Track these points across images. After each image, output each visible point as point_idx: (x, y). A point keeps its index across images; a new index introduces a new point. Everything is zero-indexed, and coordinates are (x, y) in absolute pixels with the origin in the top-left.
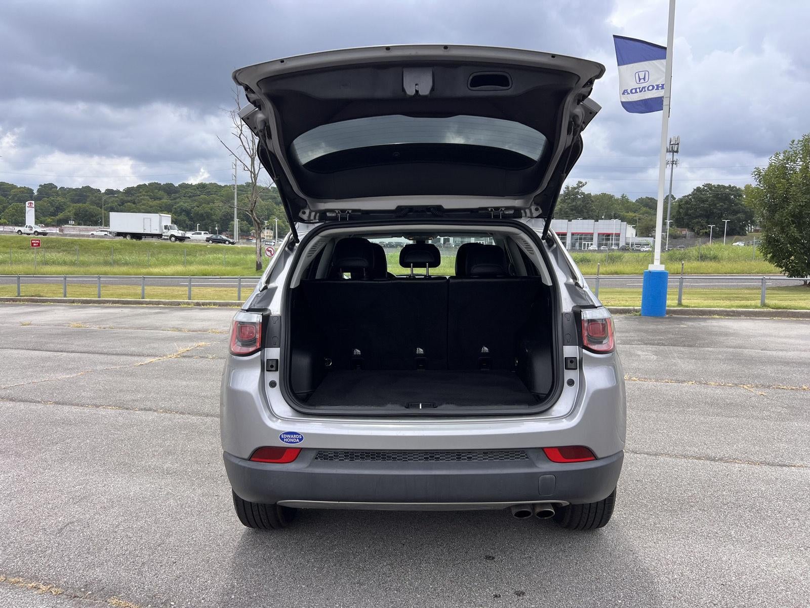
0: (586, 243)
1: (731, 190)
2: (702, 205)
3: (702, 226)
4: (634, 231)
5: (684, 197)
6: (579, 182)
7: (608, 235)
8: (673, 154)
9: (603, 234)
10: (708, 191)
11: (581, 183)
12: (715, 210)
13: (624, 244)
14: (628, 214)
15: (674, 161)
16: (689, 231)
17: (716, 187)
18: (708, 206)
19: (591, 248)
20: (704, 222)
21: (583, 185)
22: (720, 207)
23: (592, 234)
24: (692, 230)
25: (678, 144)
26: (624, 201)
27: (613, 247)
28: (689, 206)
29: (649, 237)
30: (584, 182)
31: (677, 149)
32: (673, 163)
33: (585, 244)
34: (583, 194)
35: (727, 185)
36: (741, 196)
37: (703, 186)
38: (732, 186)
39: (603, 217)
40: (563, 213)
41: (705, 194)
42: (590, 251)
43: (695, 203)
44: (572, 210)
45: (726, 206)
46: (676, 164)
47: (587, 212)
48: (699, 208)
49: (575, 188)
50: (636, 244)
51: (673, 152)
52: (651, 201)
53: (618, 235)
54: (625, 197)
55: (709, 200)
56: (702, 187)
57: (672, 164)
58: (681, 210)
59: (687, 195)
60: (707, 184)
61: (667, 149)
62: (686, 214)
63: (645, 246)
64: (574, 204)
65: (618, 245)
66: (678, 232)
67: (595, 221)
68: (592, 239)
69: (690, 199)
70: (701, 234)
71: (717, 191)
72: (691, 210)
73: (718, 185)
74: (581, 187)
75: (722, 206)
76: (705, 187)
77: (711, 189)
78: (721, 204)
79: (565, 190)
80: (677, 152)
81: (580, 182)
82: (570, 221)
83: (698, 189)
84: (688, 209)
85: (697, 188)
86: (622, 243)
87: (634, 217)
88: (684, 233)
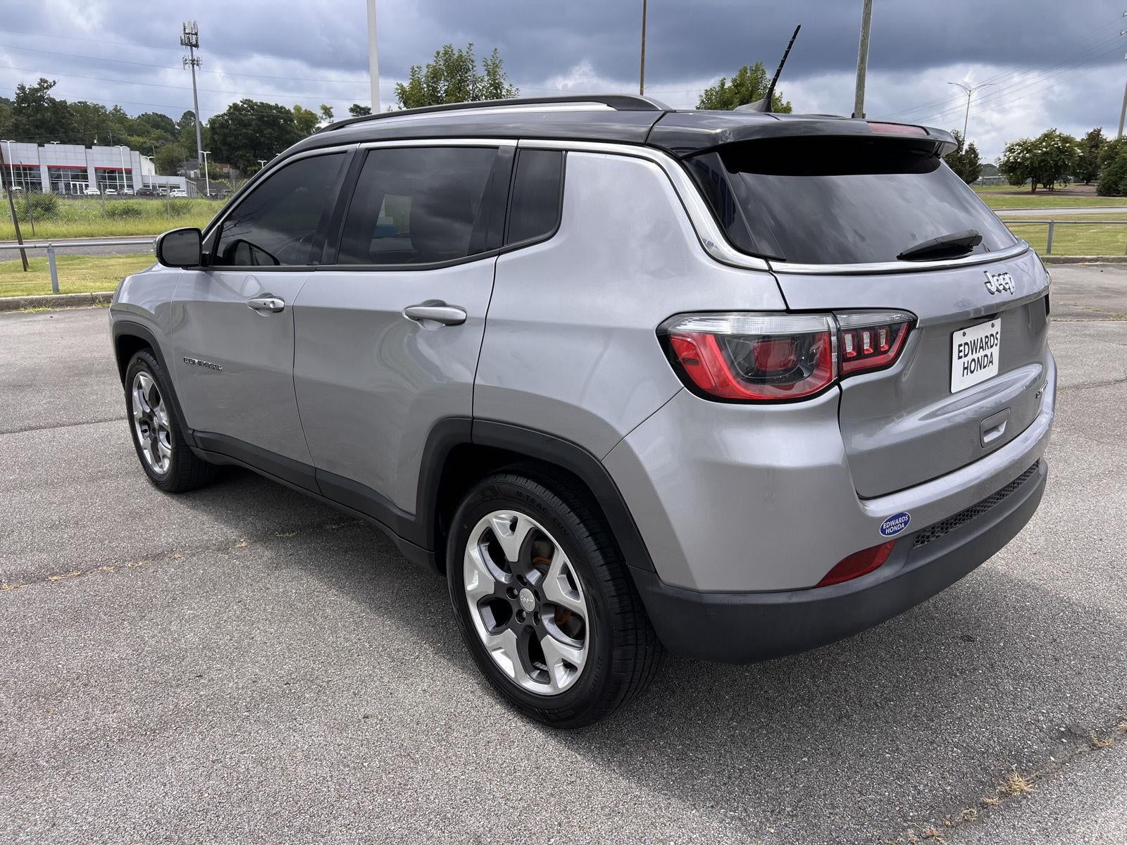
0: (77, 183)
1: (280, 112)
2: (245, 131)
3: (249, 161)
4: (152, 166)
5: (217, 116)
6: (41, 80)
7: (112, 171)
8: (192, 49)
9: (105, 170)
10: (249, 111)
11: (46, 82)
12: (262, 139)
13: (141, 186)
14: (133, 139)
15: (195, 60)
16: (233, 169)
17: (259, 106)
18: (252, 132)
19: (89, 192)
20: (250, 155)
21: (51, 86)
22: (268, 135)
23: (85, 170)
24: (235, 166)
25: (196, 34)
26: (119, 116)
27: (126, 191)
28: (226, 131)
29: (177, 175)
30: (50, 80)
31: (197, 41)
32: (194, 62)
33: (75, 185)
34: (52, 101)
35: (273, 104)
36: (292, 121)
37: (241, 102)
38: (280, 106)
39: (95, 142)
40: (20, 131)
41: (246, 115)
42: (87, 196)
43: (235, 127)
44: (37, 127)
45: (276, 134)
46: (198, 65)
47: (65, 132)
48: (241, 135)
49: (37, 90)
50: (160, 187)
51: (192, 46)
52: (162, 120)
53: (129, 172)
54: (119, 111)
55: (253, 123)
56: (241, 104)
57: (193, 65)
58: (216, 137)
59: (221, 113)
60: (246, 100)
61: (182, 40)
62: (224, 143)
63: (176, 190)
64: (39, 116)
65: (130, 186)
66: (218, 170)
67: (86, 148)
68: (85, 178)
69: (227, 121)
70: (249, 172)
71: (261, 112)
72: (230, 137)
73: (262, 103)
74: (47, 88)
75: (270, 133)
76: (244, 103)
77: (252, 108)
78: (269, 130)
79: (18, 92)
80: (196, 46)
81: (43, 81)
82: (41, 145)
83: (235, 106)
84: (225, 135)
85: (234, 104)
86: (138, 186)
87: (142, 143)
88: (225, 170)
